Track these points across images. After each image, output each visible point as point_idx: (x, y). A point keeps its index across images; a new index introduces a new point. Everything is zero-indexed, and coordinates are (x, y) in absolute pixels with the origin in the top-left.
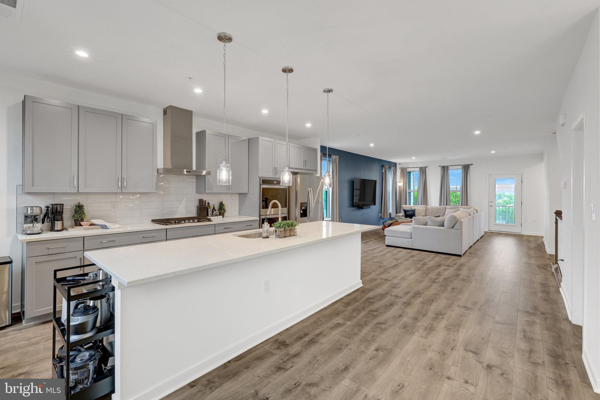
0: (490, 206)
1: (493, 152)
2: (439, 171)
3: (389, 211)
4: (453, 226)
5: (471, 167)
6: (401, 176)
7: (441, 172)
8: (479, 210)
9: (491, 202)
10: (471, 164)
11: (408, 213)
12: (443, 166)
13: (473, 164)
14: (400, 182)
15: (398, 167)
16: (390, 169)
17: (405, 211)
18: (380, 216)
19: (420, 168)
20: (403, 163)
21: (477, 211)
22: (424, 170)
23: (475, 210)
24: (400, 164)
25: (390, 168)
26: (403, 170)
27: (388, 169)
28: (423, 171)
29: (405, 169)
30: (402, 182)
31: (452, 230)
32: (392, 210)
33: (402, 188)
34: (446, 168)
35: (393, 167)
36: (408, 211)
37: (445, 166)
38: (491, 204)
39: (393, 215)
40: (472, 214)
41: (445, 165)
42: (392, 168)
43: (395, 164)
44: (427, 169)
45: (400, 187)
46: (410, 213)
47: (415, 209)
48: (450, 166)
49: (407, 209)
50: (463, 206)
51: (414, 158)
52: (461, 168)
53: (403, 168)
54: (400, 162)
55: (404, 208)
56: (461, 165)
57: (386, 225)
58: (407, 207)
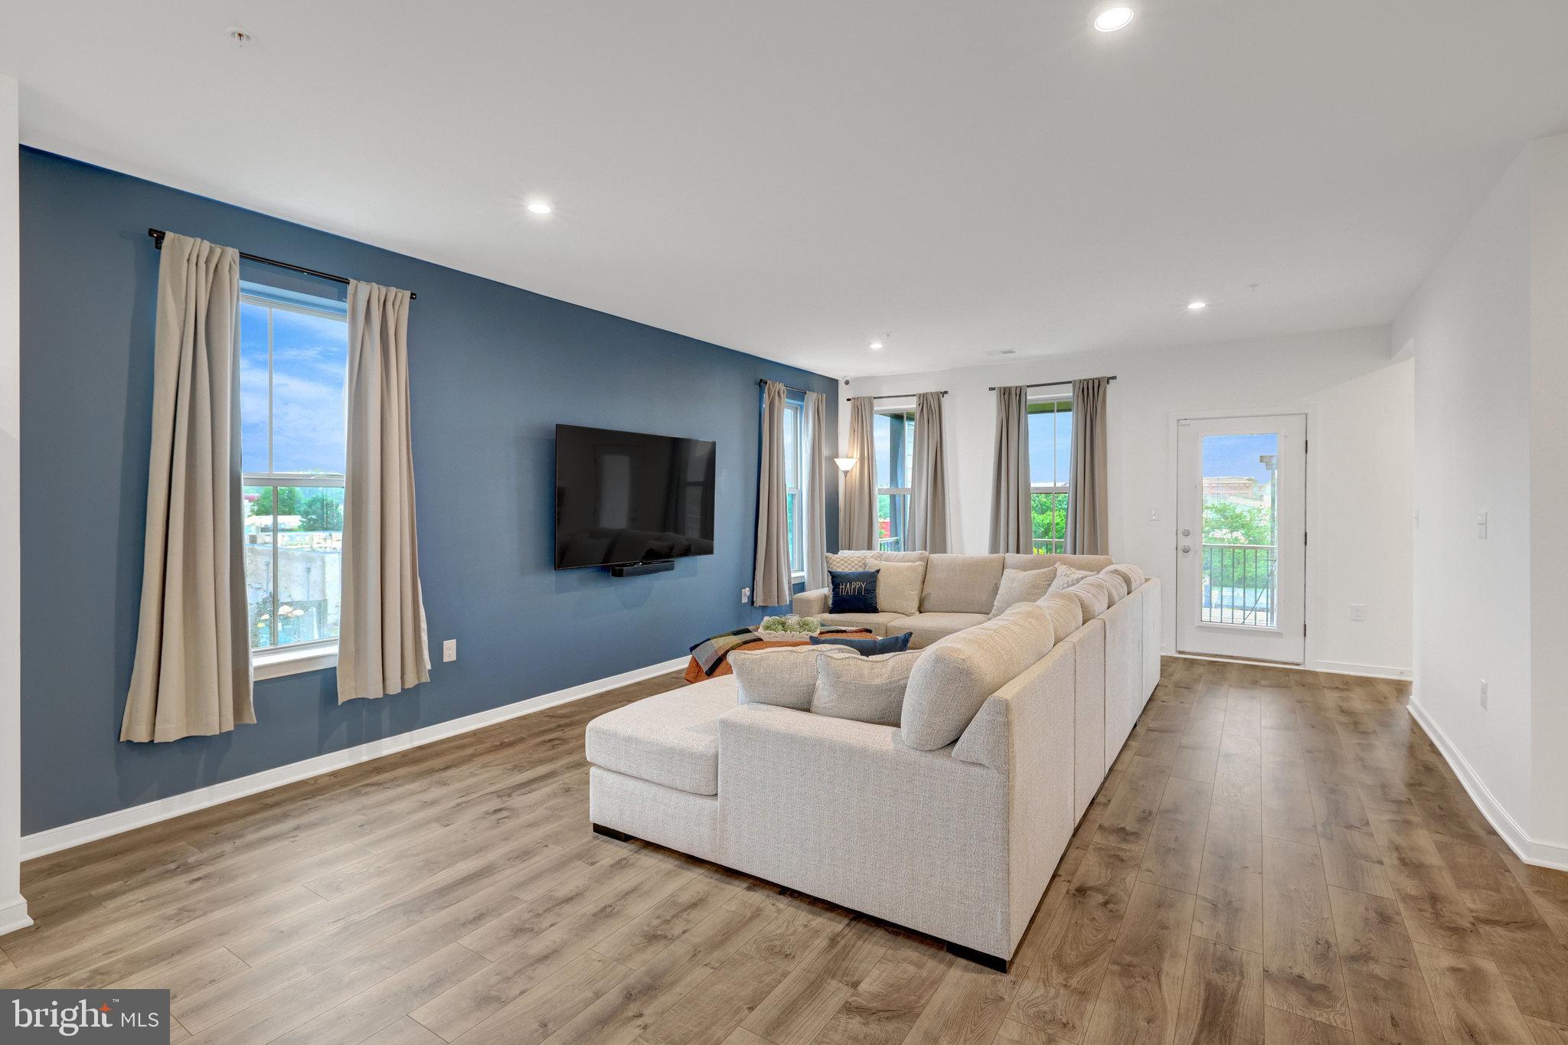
0: (1180, 552)
1: (1197, 306)
2: (989, 411)
3: (794, 576)
4: (952, 738)
5: (1111, 389)
6: (853, 432)
7: (999, 410)
8: (1136, 577)
9: (1187, 534)
10: (1108, 379)
11: (847, 589)
12: (1005, 389)
13: (1114, 378)
15: (844, 393)
16: (799, 399)
17: (835, 580)
18: (745, 600)
19: (916, 396)
20: (858, 379)
21: (1128, 581)
22: (934, 405)
23: (1119, 580)
24: (847, 383)
25: (802, 396)
26: (859, 406)
28: (931, 408)
29: (867, 402)
30: (857, 454)
31: (939, 761)
32: (809, 569)
33: (856, 472)
34: (1014, 393)
35: (815, 395)
36: (852, 578)
37: (1010, 389)
38: (1185, 542)
40: (1099, 605)
41: (1013, 382)
42: (812, 398)
43: (830, 386)
44: (945, 400)
45: (846, 473)
46: (854, 588)
47: (878, 571)
48: (1028, 386)
49: (843, 567)
50: (1075, 554)
51: (876, 346)
52: (1072, 394)
53: (861, 398)
54: (850, 374)
55: (831, 564)
56: (1070, 382)
57: (704, 660)
58: (846, 562)
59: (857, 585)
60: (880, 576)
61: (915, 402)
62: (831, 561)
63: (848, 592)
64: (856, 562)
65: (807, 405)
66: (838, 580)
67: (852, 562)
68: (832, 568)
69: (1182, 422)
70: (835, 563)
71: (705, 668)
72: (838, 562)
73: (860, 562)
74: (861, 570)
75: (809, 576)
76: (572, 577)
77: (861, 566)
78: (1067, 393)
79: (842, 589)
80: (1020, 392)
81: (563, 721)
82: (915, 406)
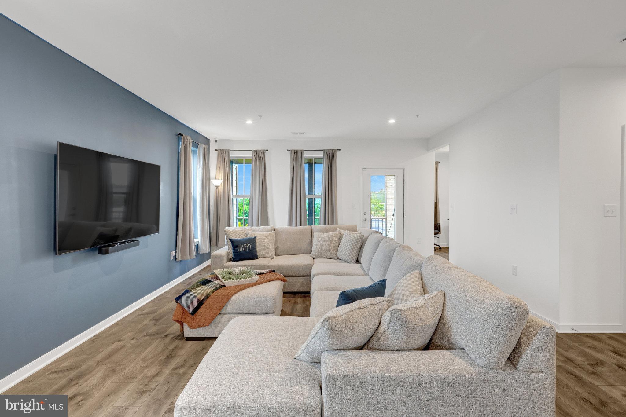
0: (363, 222)
2: (288, 160)
3: (196, 240)
5: (338, 154)
6: (218, 167)
7: (292, 162)
9: (366, 214)
11: (242, 248)
12: (294, 151)
13: (339, 150)
14: (217, 177)
15: (213, 147)
16: (197, 147)
17: (234, 244)
18: (172, 258)
19: (255, 151)
20: (223, 140)
22: (262, 156)
24: (216, 141)
25: (196, 145)
26: (223, 155)
27: (192, 148)
28: (260, 157)
29: (226, 152)
30: (221, 177)
32: (201, 237)
33: (221, 188)
34: (299, 153)
35: (203, 145)
36: (242, 242)
37: (297, 151)
38: (365, 217)
39: (204, 249)
41: (298, 148)
42: (202, 147)
43: (206, 141)
44: (267, 154)
45: (217, 187)
46: (246, 247)
47: (256, 237)
48: (305, 150)
49: (235, 236)
50: (325, 225)
51: (249, 122)
52: (323, 155)
53: (224, 150)
54: (218, 137)
55: (229, 235)
56: (322, 150)
57: (188, 305)
58: (236, 233)
59: (247, 245)
60: (257, 239)
61: (252, 154)
62: (228, 233)
63: (243, 250)
64: (242, 233)
65: (199, 151)
66: (235, 244)
67: (240, 233)
68: (229, 237)
69: (364, 170)
70: (230, 234)
71: (190, 311)
72: (232, 234)
73: (243, 233)
74: (244, 237)
75: (201, 241)
76: (68, 258)
77: (244, 235)
78: (320, 155)
79: (239, 248)
80: (301, 152)
81: (73, 374)
82: (252, 156)
